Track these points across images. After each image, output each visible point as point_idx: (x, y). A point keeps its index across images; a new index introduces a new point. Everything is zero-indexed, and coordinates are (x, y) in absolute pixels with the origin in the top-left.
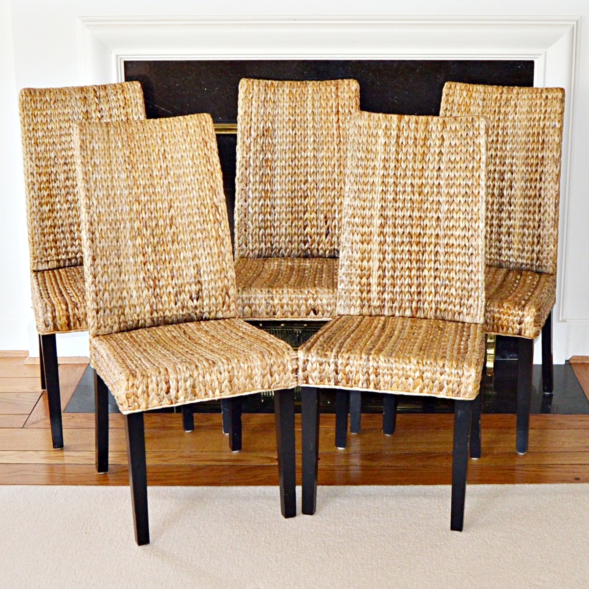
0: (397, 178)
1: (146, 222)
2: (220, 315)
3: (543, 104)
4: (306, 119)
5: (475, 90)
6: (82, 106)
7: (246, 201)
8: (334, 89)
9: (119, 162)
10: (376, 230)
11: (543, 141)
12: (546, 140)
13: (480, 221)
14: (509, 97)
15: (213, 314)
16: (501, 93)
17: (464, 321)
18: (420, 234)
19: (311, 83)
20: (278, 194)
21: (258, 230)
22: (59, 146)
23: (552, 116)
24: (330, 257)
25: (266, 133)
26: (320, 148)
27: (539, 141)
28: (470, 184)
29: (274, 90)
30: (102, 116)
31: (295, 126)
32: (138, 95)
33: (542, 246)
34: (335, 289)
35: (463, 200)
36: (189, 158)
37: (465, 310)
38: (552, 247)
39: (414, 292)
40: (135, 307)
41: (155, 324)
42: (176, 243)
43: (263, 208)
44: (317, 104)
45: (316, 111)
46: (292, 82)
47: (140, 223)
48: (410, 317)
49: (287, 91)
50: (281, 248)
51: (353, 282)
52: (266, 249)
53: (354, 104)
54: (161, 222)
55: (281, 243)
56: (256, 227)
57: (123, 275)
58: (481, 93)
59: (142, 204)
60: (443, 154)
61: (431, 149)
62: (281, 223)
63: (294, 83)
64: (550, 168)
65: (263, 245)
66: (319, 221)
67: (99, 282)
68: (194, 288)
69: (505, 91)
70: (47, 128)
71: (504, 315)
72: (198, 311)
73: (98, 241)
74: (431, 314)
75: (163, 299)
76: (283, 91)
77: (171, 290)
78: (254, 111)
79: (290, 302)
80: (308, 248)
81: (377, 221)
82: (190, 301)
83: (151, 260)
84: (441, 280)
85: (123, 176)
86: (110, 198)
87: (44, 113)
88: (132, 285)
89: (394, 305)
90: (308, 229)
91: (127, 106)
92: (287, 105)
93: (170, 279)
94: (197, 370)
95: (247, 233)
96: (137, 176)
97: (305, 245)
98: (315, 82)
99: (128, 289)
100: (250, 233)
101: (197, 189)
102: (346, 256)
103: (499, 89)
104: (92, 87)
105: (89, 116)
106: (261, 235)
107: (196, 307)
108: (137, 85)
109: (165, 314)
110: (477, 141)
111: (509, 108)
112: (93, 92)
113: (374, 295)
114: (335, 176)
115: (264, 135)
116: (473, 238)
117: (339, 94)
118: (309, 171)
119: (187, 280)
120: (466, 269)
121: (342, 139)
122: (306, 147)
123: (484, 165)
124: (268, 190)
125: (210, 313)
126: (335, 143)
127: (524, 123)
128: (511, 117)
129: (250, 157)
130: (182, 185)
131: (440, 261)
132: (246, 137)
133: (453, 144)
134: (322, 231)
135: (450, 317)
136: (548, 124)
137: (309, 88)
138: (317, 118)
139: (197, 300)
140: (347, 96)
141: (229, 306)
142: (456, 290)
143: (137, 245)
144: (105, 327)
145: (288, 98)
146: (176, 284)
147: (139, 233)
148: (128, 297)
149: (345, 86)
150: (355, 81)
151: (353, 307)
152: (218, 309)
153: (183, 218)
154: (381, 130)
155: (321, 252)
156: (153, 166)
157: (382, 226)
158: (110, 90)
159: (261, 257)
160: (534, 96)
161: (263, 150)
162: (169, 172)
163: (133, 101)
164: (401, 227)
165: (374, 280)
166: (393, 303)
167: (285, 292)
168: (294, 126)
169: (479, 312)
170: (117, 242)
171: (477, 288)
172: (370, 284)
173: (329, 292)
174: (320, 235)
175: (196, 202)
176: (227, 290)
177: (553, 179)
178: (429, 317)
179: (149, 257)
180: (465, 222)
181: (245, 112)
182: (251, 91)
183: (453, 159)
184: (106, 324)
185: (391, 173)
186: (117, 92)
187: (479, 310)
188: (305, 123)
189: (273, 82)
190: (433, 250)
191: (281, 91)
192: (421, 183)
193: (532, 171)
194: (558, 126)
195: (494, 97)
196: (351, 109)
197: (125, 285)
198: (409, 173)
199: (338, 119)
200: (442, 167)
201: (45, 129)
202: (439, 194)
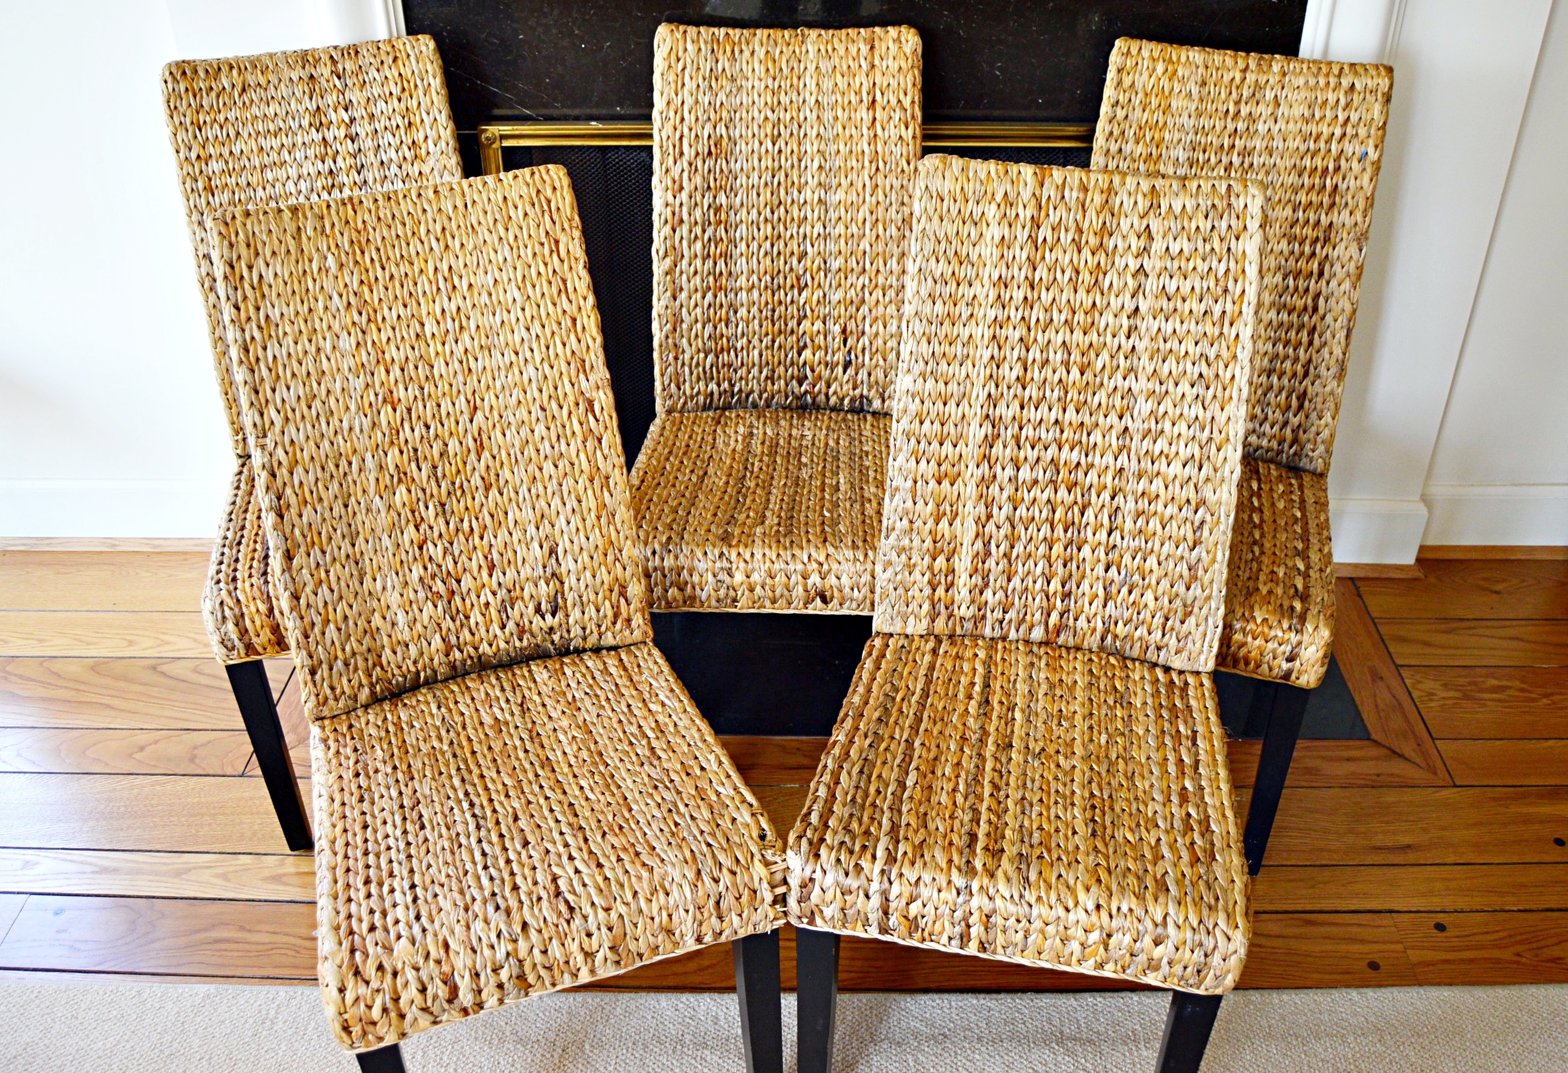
0: (1029, 329)
1: (416, 450)
2: (609, 640)
3: (1342, 102)
4: (802, 118)
5: (1183, 59)
6: (307, 98)
7: (675, 299)
8: (865, 49)
9: (334, 310)
10: (971, 451)
11: (1336, 187)
12: (1342, 187)
13: (1230, 448)
14: (1262, 79)
15: (592, 641)
16: (1245, 70)
17: (1169, 664)
18: (1078, 464)
19: (813, 33)
20: (742, 281)
21: (702, 355)
22: (260, 192)
23: (1362, 132)
24: (852, 410)
25: (715, 150)
26: (834, 184)
27: (1325, 186)
28: (1212, 357)
29: (733, 51)
30: (353, 120)
31: (780, 134)
32: (429, 68)
33: (1307, 417)
34: (870, 553)
35: (1191, 393)
36: (513, 284)
37: (1173, 642)
38: (1330, 420)
39: (1055, 593)
40: (407, 646)
41: (457, 673)
42: (494, 492)
43: (712, 310)
44: (827, 84)
45: (824, 100)
46: (771, 31)
47: (401, 452)
48: (1041, 643)
49: (761, 53)
50: (752, 391)
51: (914, 565)
52: (720, 395)
53: (910, 86)
54: (453, 445)
55: (753, 383)
56: (699, 351)
57: (368, 579)
58: (1197, 67)
59: (401, 408)
60: (1146, 275)
61: (1117, 259)
62: (750, 342)
63: (776, 33)
64: (1344, 251)
65: (713, 386)
66: (829, 338)
67: (308, 605)
68: (544, 590)
69: (1253, 65)
70: (231, 152)
71: (1255, 639)
72: (556, 637)
73: (294, 511)
74: (1093, 642)
75: (472, 621)
76: (753, 53)
77: (491, 598)
78: (689, 101)
79: (768, 581)
80: (806, 392)
81: (976, 432)
82: (537, 620)
83: (436, 534)
84: (1123, 572)
85: (347, 343)
86: (317, 404)
87: (221, 118)
88: (393, 598)
89: (1007, 617)
90: (807, 354)
91: (407, 93)
92: (760, 86)
93: (485, 573)
94: (527, 937)
95: (680, 362)
96: (384, 340)
97: (801, 385)
98: (823, 32)
99: (385, 610)
100: (687, 362)
101: (538, 361)
102: (900, 509)
103: (1239, 61)
104: (326, 50)
105: (324, 120)
106: (708, 367)
107: (551, 629)
108: (426, 44)
109: (481, 650)
110: (1237, 247)
111: (1261, 108)
112: (329, 63)
113: (962, 593)
114: (865, 244)
115: (710, 153)
116: (1210, 484)
117: (877, 62)
118: (808, 234)
119: (526, 572)
120: (1186, 554)
121: (881, 165)
122: (803, 180)
123: (1252, 311)
124: (721, 273)
125: (585, 639)
126: (866, 172)
127: (1292, 144)
128: (1262, 128)
129: (681, 204)
130: (499, 356)
131: (1122, 531)
132: (671, 159)
133: (1175, 249)
134: (835, 358)
135: (1136, 653)
136: (1349, 149)
137: (810, 48)
138: (828, 116)
139: (553, 615)
140: (894, 66)
141: (629, 621)
142: (1156, 599)
143: (399, 504)
144: (336, 699)
145: (763, 69)
146: (500, 584)
147: (402, 475)
148: (385, 628)
149: (891, 44)
150: (912, 30)
151: (912, 617)
152: (603, 628)
153: (508, 433)
154: (994, 206)
155: (833, 400)
156: (424, 312)
157: (989, 442)
158: (366, 58)
159: (709, 409)
160: (1322, 82)
161: (709, 187)
162: (464, 324)
163: (419, 83)
164: (1033, 448)
165: (963, 563)
166: (1005, 612)
167: (758, 556)
168: (776, 132)
169: (1206, 648)
170: (346, 506)
171: (1209, 598)
172: (953, 571)
173: (856, 560)
174: (831, 366)
175: (536, 394)
176: (623, 587)
177: (1348, 275)
178: (1086, 645)
179: (431, 528)
180: (1193, 448)
181: (668, 103)
182: (680, 54)
183: (1171, 288)
184: (338, 691)
185: (1015, 316)
186: (382, 62)
187: (1206, 644)
188: (800, 127)
189: (731, 31)
190: (1107, 503)
191: (747, 54)
192: (1087, 343)
193: (1302, 254)
194: (1373, 155)
195: (1227, 78)
196: (902, 96)
197: (375, 603)
198: (1059, 318)
199: (875, 119)
200: (1143, 308)
201: (226, 154)
202: (1132, 375)
